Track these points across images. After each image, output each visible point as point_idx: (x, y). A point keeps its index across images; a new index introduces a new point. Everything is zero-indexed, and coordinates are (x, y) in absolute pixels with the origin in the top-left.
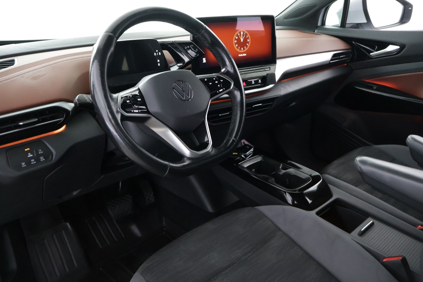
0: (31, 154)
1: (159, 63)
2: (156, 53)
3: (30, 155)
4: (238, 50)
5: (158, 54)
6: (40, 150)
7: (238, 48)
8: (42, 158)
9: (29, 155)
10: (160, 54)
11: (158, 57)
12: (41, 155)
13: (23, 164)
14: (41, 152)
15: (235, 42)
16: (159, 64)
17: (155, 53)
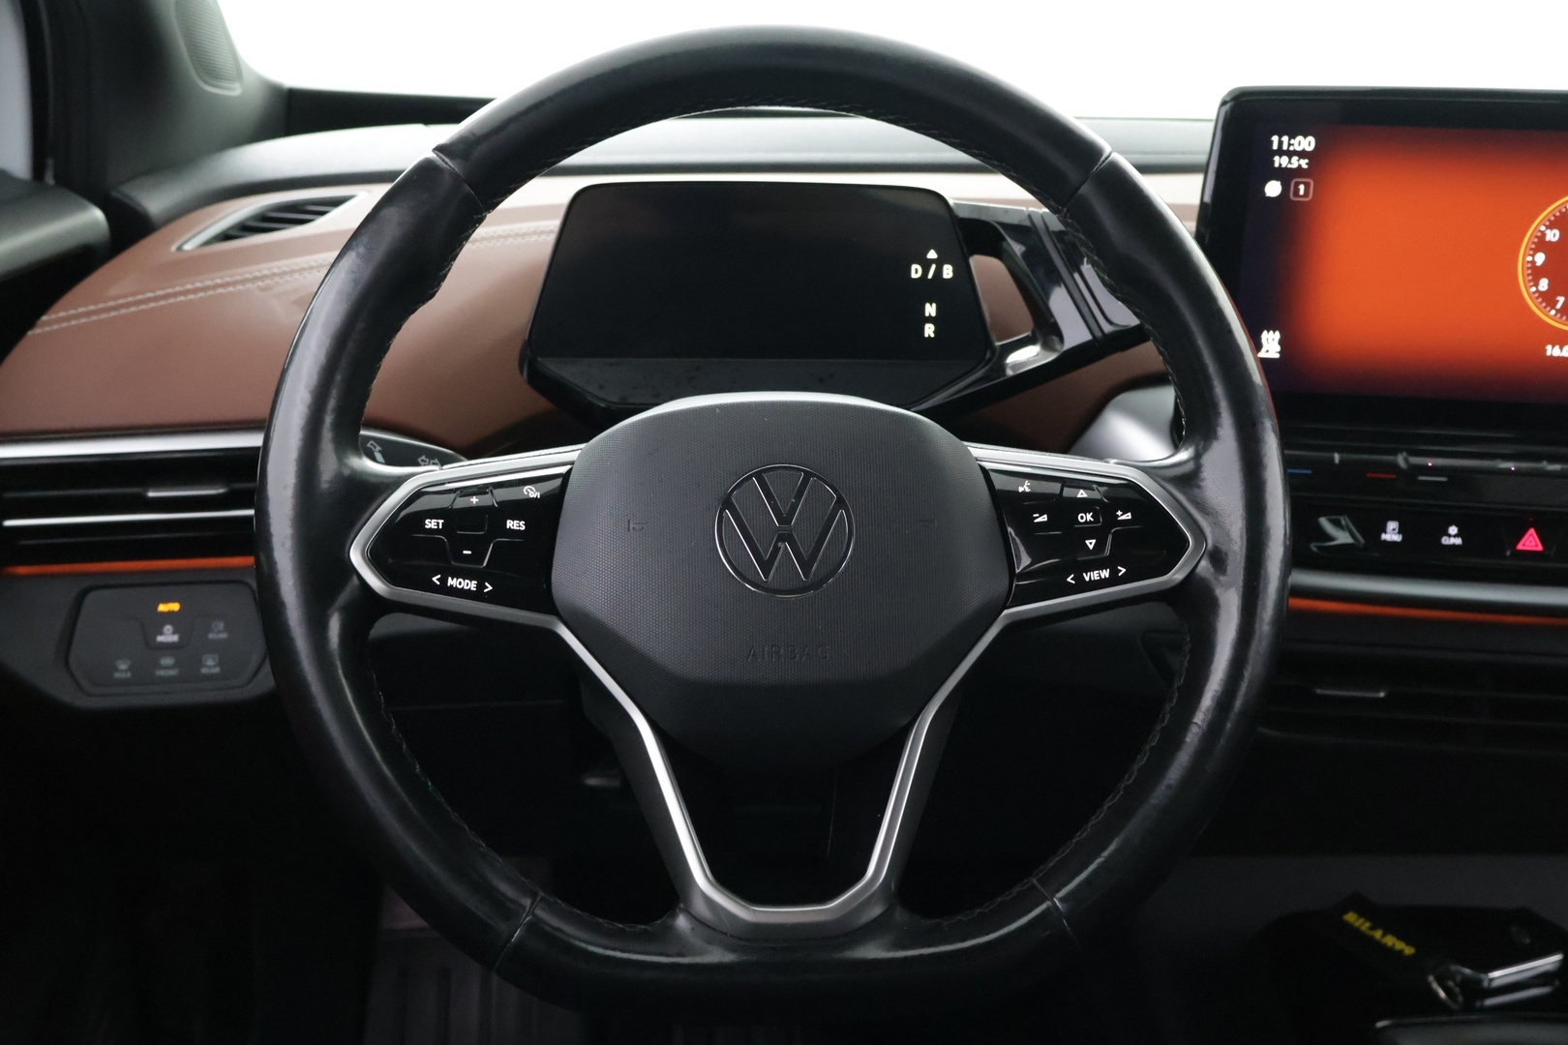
0: (174, 633)
1: (930, 319)
2: (926, 265)
3: (168, 636)
4: (1550, 317)
5: (939, 271)
6: (221, 625)
7: (1552, 304)
8: (210, 662)
9: (161, 634)
10: (948, 272)
11: (933, 288)
12: (214, 647)
13: (123, 666)
14: (219, 632)
15: (1533, 262)
16: (929, 330)
17: (914, 267)
